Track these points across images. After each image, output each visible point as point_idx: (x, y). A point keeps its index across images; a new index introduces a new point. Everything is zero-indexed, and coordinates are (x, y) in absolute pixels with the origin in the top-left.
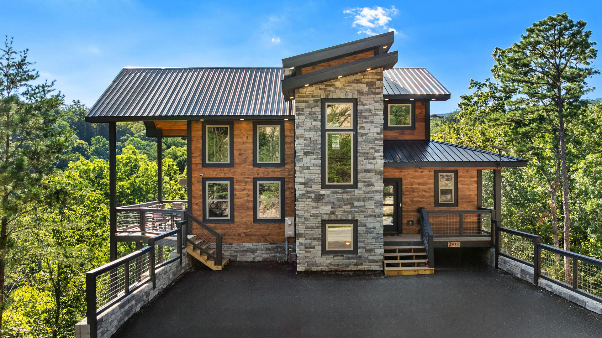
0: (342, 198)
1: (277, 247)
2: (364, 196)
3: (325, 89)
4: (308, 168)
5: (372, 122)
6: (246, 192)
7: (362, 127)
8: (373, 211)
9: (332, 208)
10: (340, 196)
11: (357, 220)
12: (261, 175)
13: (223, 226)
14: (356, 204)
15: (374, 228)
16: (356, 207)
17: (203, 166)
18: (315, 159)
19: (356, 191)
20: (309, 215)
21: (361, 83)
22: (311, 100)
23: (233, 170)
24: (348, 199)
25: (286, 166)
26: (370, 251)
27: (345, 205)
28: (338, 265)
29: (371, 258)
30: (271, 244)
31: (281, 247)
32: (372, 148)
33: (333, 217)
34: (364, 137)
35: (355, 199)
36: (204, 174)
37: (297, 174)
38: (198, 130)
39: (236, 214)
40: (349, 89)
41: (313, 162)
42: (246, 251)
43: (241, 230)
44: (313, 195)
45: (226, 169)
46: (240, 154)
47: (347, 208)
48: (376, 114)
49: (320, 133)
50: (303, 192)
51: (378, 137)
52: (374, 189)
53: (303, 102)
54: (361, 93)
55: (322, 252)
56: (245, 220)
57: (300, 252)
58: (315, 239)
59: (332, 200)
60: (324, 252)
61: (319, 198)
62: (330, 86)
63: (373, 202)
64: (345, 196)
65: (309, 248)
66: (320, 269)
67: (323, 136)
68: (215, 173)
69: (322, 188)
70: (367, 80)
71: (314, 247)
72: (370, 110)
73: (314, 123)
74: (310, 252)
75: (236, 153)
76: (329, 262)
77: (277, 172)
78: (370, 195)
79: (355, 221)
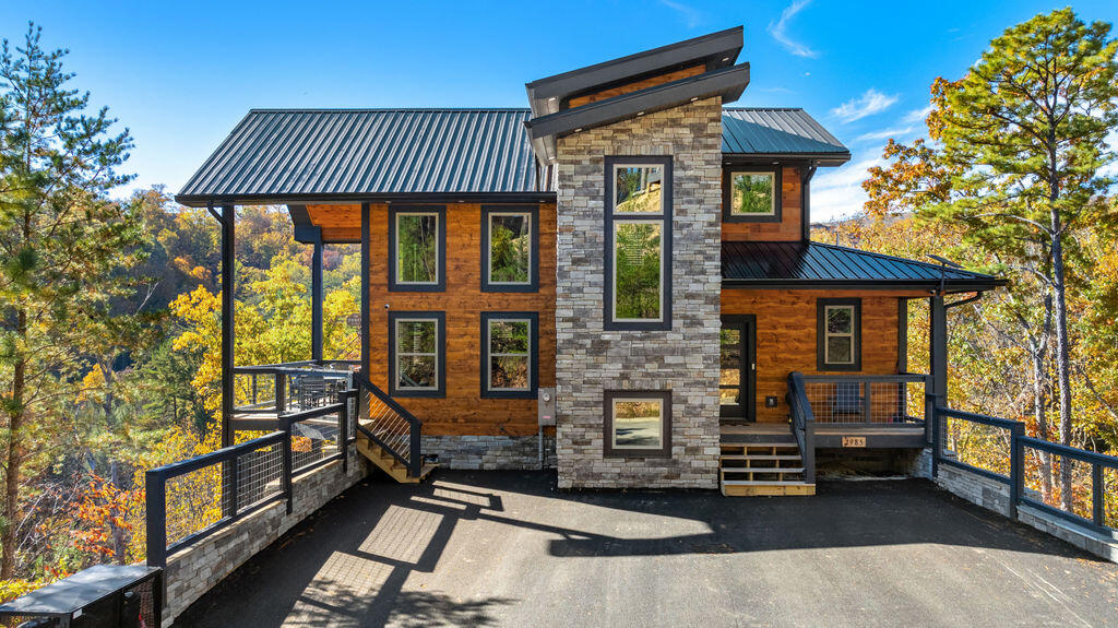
0: (644, 349)
1: (524, 444)
2: (683, 344)
3: (613, 139)
4: (580, 290)
5: (700, 202)
6: (467, 339)
7: (682, 212)
8: (700, 373)
9: (625, 367)
10: (640, 345)
11: (670, 392)
12: (496, 308)
13: (426, 402)
14: (669, 359)
15: (702, 406)
16: (669, 365)
17: (389, 290)
18: (592, 272)
19: (670, 336)
20: (580, 381)
21: (680, 126)
22: (585, 159)
23: (444, 297)
24: (654, 350)
25: (542, 291)
26: (694, 451)
27: (648, 361)
28: (634, 477)
29: (695, 464)
30: (511, 437)
31: (530, 445)
32: (700, 252)
33: (626, 385)
34: (685, 231)
35: (666, 351)
36: (391, 304)
37: (560, 301)
38: (381, 222)
39: (448, 380)
40: (657, 138)
41: (589, 277)
42: (468, 452)
43: (458, 412)
44: (588, 342)
45: (433, 296)
46: (457, 267)
47: (652, 367)
48: (708, 187)
49: (602, 222)
50: (571, 336)
51: (712, 230)
52: (702, 330)
53: (572, 162)
54: (679, 144)
55: (604, 450)
56: (465, 391)
57: (564, 453)
58: (591, 426)
59: (624, 352)
60: (608, 452)
61: (600, 347)
62: (623, 131)
63: (699, 357)
64: (649, 345)
65: (579, 443)
66: (601, 483)
67: (608, 229)
68: (412, 302)
69: (606, 328)
70: (691, 121)
71: (589, 443)
72: (696, 179)
73: (592, 203)
74: (582, 452)
75: (450, 265)
76: (618, 470)
77: (525, 303)
78: (695, 343)
79: (668, 394)
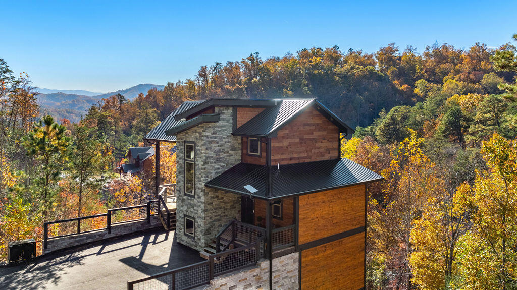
2: (197, 204)
5: (200, 158)
7: (197, 160)
8: (200, 214)
14: (195, 208)
15: (201, 225)
16: (194, 210)
19: (195, 201)
22: (181, 141)
24: (192, 204)
26: (199, 239)
27: (191, 207)
28: (189, 243)
29: (199, 244)
32: (200, 174)
33: (187, 214)
35: (194, 205)
40: (193, 136)
44: (181, 198)
47: (192, 209)
49: (183, 161)
52: (201, 201)
55: (184, 233)
57: (178, 231)
58: (181, 224)
59: (187, 203)
61: (183, 200)
64: (191, 202)
66: (183, 243)
67: (184, 164)
69: (184, 195)
71: (181, 229)
72: (200, 150)
73: (182, 155)
74: (180, 232)
76: (186, 240)
78: (199, 204)
79: (194, 219)
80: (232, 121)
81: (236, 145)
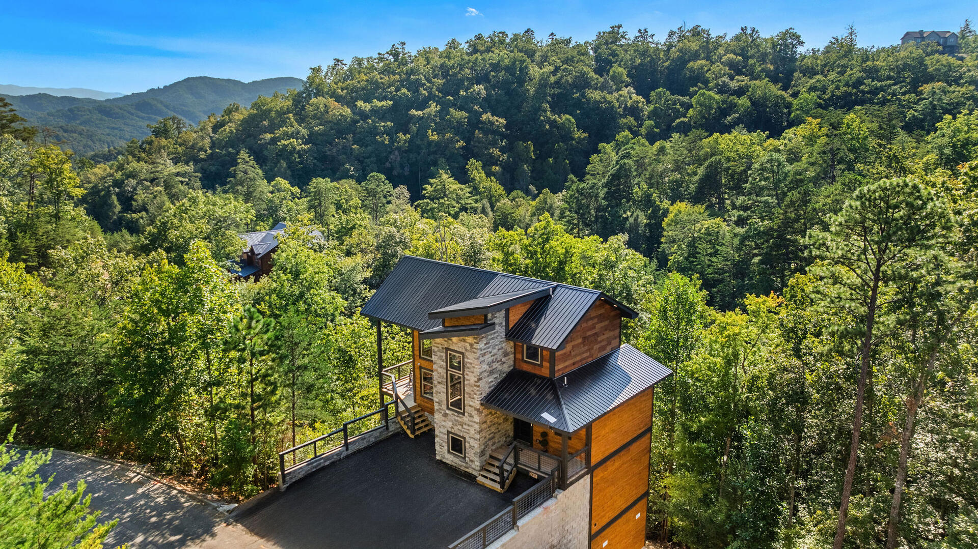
2: (468, 422)
3: (448, 341)
4: (440, 393)
5: (472, 372)
7: (467, 374)
8: (473, 434)
9: (452, 424)
10: (456, 418)
14: (464, 426)
15: (473, 446)
16: (463, 428)
17: (420, 358)
19: (464, 418)
20: (441, 425)
21: (466, 342)
22: (440, 346)
24: (461, 421)
26: (472, 460)
27: (459, 425)
28: (456, 463)
32: (472, 391)
33: (452, 431)
34: (468, 382)
35: (463, 423)
36: (420, 363)
40: (460, 345)
41: (442, 389)
44: (443, 412)
48: (474, 367)
49: (445, 371)
50: (438, 408)
51: (476, 384)
52: (474, 419)
53: (437, 346)
54: (466, 349)
55: (448, 451)
58: (444, 441)
59: (452, 419)
61: (445, 415)
62: (451, 339)
63: (473, 428)
64: (459, 419)
65: (441, 446)
66: (447, 462)
67: (447, 374)
68: (426, 365)
69: (447, 409)
70: (469, 341)
71: (444, 447)
72: (471, 364)
73: (442, 363)
74: (442, 449)
76: (451, 459)
78: (471, 423)
79: (464, 438)
80: (504, 324)
81: (509, 350)
